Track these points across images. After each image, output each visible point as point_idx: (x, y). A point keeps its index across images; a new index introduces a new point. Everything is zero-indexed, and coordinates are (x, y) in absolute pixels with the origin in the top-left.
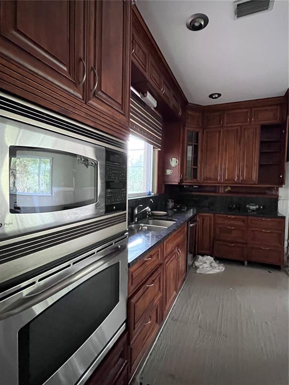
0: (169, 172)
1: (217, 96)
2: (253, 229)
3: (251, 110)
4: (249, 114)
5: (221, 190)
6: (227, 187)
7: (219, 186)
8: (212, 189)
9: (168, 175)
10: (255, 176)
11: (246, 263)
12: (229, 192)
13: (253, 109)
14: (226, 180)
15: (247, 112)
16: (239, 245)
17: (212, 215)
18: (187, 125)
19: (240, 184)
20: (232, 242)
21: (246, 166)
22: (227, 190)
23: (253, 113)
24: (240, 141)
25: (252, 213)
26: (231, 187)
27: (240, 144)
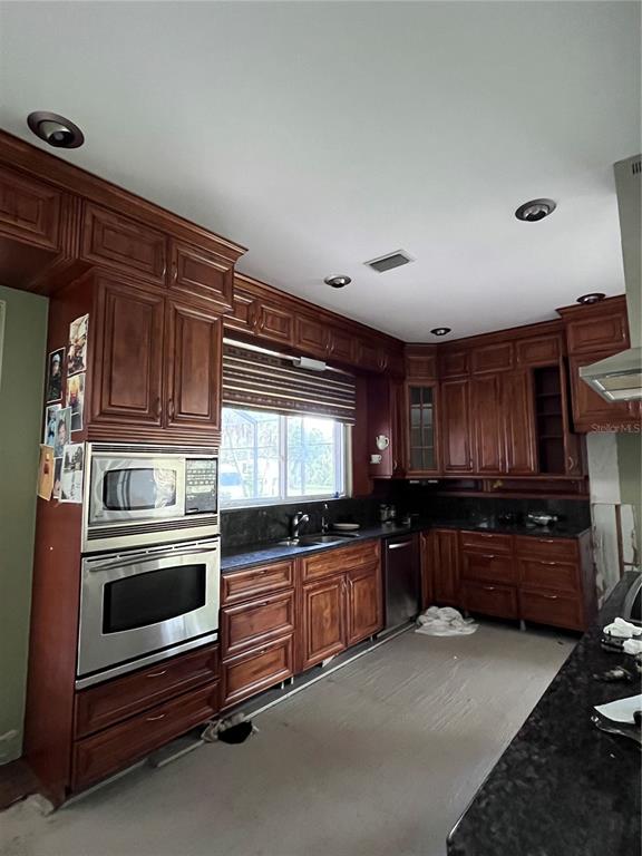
0: (376, 459)
1: (443, 331)
2: (525, 559)
3: (514, 346)
4: (512, 351)
5: (487, 487)
6: (494, 481)
7: (481, 480)
8: (471, 485)
9: (376, 465)
10: (532, 460)
11: (523, 624)
12: (499, 490)
13: (518, 343)
14: (482, 469)
15: (508, 348)
16: (503, 588)
17: (455, 532)
18: (408, 378)
19: (507, 475)
20: (491, 583)
21: (515, 443)
22: (495, 486)
23: (518, 350)
24: (501, 398)
25: (537, 530)
26: (502, 480)
27: (501, 403)
